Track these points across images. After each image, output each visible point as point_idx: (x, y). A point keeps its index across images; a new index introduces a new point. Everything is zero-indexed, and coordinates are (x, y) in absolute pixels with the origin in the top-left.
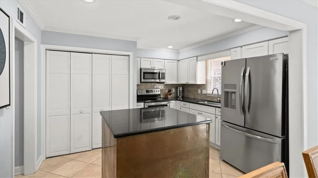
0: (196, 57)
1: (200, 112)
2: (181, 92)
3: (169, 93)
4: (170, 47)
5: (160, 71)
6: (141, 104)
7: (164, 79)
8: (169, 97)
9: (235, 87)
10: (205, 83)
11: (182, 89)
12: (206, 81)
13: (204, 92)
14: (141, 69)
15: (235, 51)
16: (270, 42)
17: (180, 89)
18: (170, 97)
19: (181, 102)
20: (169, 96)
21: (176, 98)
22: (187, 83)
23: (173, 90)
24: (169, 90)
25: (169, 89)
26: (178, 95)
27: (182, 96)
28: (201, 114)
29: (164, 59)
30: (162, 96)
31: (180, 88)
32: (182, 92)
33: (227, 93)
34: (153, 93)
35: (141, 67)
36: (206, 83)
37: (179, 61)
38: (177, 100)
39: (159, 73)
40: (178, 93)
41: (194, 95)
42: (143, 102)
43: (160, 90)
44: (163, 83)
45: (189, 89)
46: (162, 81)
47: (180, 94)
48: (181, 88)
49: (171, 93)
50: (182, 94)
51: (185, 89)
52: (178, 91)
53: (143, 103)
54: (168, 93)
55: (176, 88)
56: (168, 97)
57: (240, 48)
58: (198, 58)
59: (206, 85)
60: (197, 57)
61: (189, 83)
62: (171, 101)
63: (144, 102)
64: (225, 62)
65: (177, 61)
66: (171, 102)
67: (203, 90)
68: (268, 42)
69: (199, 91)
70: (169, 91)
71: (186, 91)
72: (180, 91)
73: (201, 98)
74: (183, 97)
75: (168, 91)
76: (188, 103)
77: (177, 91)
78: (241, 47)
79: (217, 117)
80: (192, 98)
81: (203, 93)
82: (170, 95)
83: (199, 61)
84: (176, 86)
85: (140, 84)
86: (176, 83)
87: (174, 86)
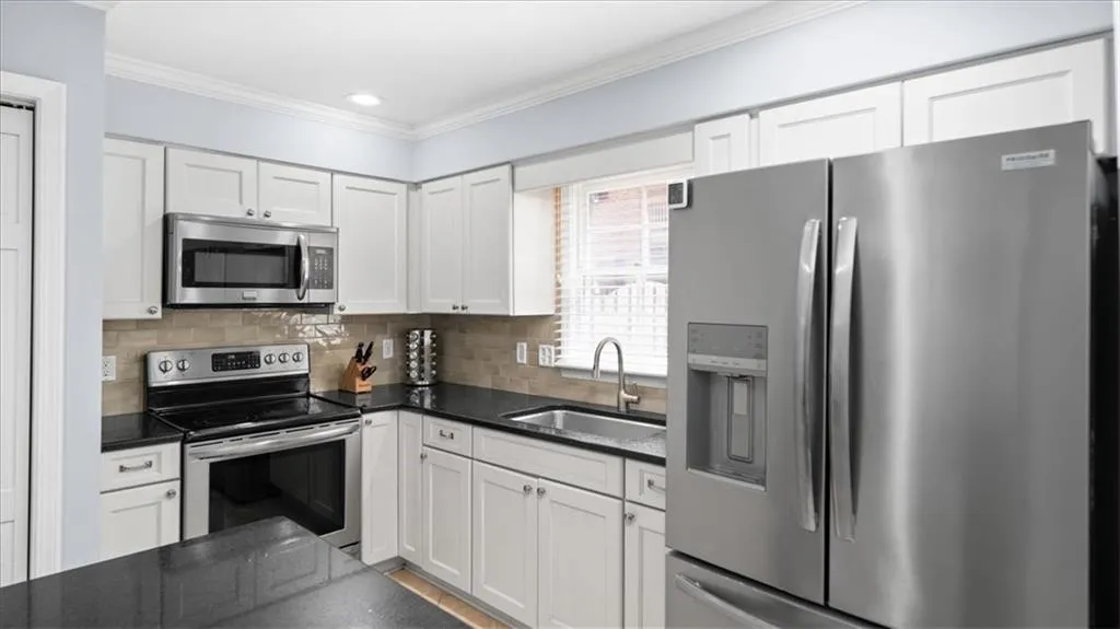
0: (507, 168)
1: (535, 483)
2: (427, 355)
3: (361, 368)
4: (366, 100)
5: (302, 237)
6: (159, 455)
7: (330, 286)
8: (361, 386)
9: (759, 346)
10: (552, 312)
11: (433, 340)
12: (558, 301)
13: (546, 357)
14: (167, 222)
15: (714, 138)
16: (909, 84)
17: (422, 342)
18: (369, 389)
19: (429, 420)
20: (358, 381)
21: (401, 397)
22: (460, 311)
23: (386, 348)
24: (359, 352)
25: (361, 345)
26: (414, 374)
27: (434, 377)
28: (541, 492)
29: (333, 172)
30: (317, 387)
31: (422, 334)
32: (434, 359)
33: (702, 381)
34: (264, 371)
35: (170, 210)
36: (558, 310)
37: (417, 185)
38: (406, 406)
39: (298, 249)
40: (414, 364)
41: (497, 373)
42: (172, 440)
43: (304, 349)
44: (325, 308)
45: (471, 339)
46: (315, 296)
47: (421, 370)
48: (428, 334)
49: (369, 365)
50: (433, 368)
51: (451, 337)
52: (414, 355)
53: (177, 446)
54: (352, 368)
55: (403, 337)
56: (354, 387)
57: (746, 116)
58: (518, 170)
59: (560, 318)
60: (513, 165)
61: (471, 311)
62: (365, 417)
63: (184, 441)
64: (690, 185)
65: (404, 186)
66: (368, 422)
67: (541, 346)
68: (897, 85)
69: (522, 353)
70: (361, 357)
71: (452, 350)
72: (421, 351)
73: (531, 389)
74: (438, 386)
75: (353, 353)
76: (467, 428)
77: (408, 350)
78: (752, 112)
79: (632, 518)
80: (487, 390)
81: (541, 363)
82: (364, 378)
83: (520, 191)
84: (403, 326)
85: (159, 315)
86: (402, 310)
87: (389, 326)
